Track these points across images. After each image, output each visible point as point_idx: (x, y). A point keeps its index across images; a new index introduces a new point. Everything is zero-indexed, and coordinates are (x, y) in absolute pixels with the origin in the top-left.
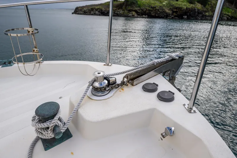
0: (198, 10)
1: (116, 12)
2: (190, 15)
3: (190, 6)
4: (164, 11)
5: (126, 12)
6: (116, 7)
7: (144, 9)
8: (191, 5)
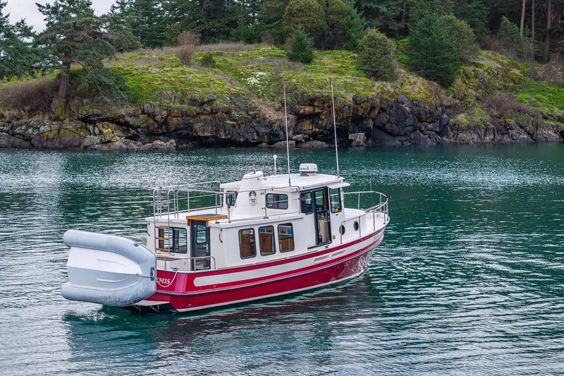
0: (414, 103)
1: (17, 130)
2: (381, 128)
3: (373, 89)
4: (254, 117)
5: (70, 125)
6: (15, 107)
7: (157, 109)
8: (378, 84)
